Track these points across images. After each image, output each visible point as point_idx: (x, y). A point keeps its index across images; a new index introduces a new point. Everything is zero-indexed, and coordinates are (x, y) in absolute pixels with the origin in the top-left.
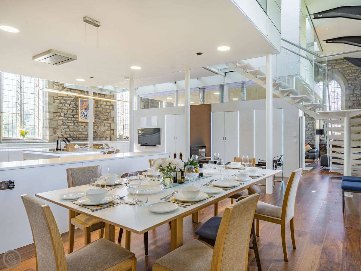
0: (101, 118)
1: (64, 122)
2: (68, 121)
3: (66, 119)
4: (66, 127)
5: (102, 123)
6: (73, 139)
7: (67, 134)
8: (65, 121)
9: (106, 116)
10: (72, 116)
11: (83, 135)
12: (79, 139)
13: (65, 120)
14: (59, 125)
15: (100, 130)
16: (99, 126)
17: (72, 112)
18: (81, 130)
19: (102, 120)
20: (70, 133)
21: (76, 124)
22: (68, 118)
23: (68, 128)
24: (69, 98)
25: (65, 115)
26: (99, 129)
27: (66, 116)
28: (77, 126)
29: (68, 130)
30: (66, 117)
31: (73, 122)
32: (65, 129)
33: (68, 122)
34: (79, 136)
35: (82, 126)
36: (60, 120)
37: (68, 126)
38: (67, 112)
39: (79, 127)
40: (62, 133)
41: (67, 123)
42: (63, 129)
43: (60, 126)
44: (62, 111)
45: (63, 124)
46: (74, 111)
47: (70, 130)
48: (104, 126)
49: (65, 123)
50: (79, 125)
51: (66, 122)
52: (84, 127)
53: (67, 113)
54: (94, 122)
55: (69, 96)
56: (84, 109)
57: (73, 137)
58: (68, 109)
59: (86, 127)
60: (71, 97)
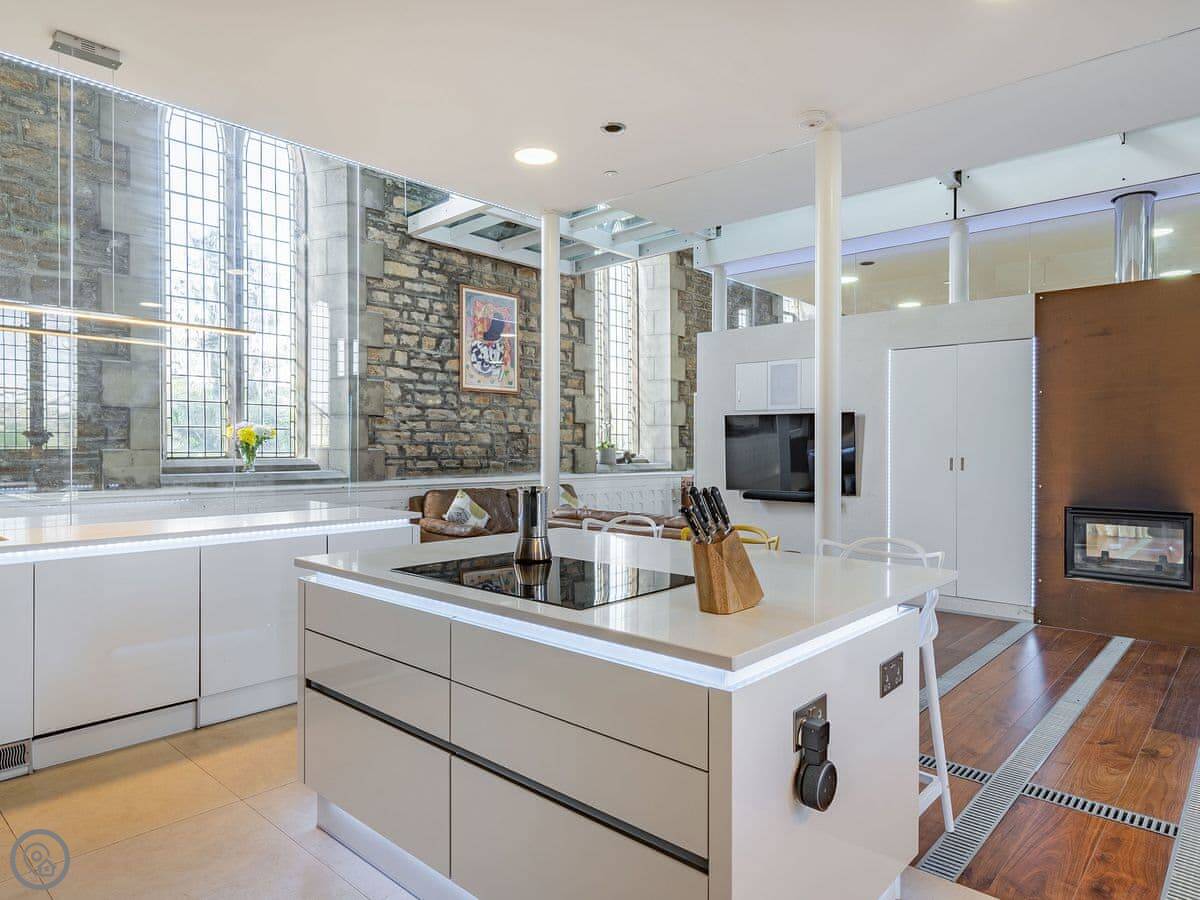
1: (408, 392)
2: (420, 386)
3: (415, 376)
4: (415, 411)
6: (440, 464)
7: (417, 445)
8: (411, 386)
10: (437, 366)
11: (476, 448)
12: (462, 464)
13: (411, 381)
14: (389, 403)
17: (438, 345)
18: (470, 427)
20: (431, 440)
21: (451, 399)
22: (421, 375)
23: (422, 418)
24: (425, 286)
25: (410, 358)
27: (414, 363)
28: (454, 409)
29: (422, 425)
30: (415, 369)
31: (441, 392)
32: (413, 421)
33: (421, 392)
34: (461, 452)
35: (473, 406)
36: (392, 381)
37: (423, 408)
38: (420, 344)
39: (463, 414)
40: (397, 441)
41: (419, 397)
42: (404, 422)
43: (391, 406)
44: (399, 340)
45: (403, 399)
46: (443, 343)
47: (428, 426)
49: (409, 397)
50: (462, 405)
51: (415, 390)
52: (481, 413)
53: (416, 349)
54: (516, 390)
55: (427, 278)
56: (480, 333)
57: (439, 454)
58: (421, 335)
59: (489, 414)
60: (432, 279)
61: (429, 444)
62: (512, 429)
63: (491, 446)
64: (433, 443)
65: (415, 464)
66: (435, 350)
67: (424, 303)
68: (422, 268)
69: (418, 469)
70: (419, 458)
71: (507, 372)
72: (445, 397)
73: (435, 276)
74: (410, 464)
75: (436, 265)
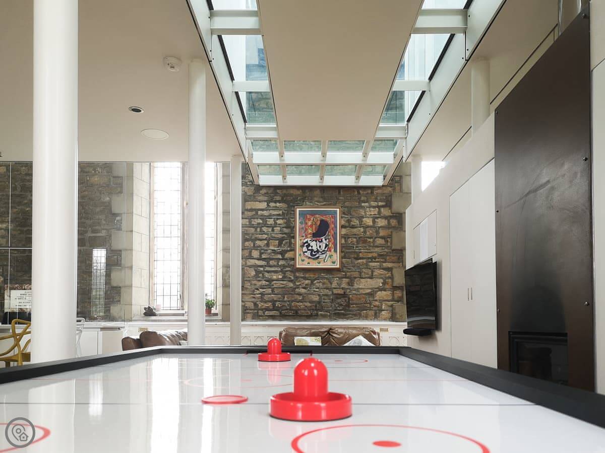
0: (361, 255)
1: (261, 272)
2: (267, 269)
3: (263, 263)
4: (264, 283)
5: (364, 270)
6: (281, 313)
7: (266, 302)
9: (377, 250)
10: (280, 257)
11: (308, 304)
12: (297, 312)
13: (261, 266)
14: (249, 279)
15: (358, 288)
16: (355, 278)
17: (280, 245)
18: (303, 291)
19: (364, 261)
20: (275, 299)
21: (288, 274)
22: (268, 263)
23: (269, 286)
24: (271, 212)
25: (261, 254)
26: (356, 286)
27: (263, 256)
28: (291, 281)
29: (269, 291)
31: (281, 271)
32: (263, 289)
33: (268, 272)
34: (296, 306)
35: (305, 278)
36: (250, 267)
37: (270, 281)
38: (268, 245)
39: (298, 284)
40: (253, 300)
41: (267, 275)
42: (257, 289)
43: (249, 281)
44: (254, 244)
45: (256, 276)
46: (284, 242)
47: (273, 291)
48: (371, 278)
49: (261, 275)
50: (297, 278)
51: (264, 271)
52: (312, 282)
53: (266, 248)
54: (338, 266)
55: (273, 207)
56: (310, 233)
57: (280, 307)
58: (268, 240)
59: (318, 282)
60: (276, 207)
61: (274, 302)
62: (335, 291)
63: (319, 302)
64: (277, 301)
65: (264, 313)
66: (278, 247)
67: (271, 222)
68: (268, 202)
69: (266, 316)
70: (267, 309)
71: (331, 256)
72: (285, 273)
73: (278, 205)
74: (261, 313)
75: (278, 198)
